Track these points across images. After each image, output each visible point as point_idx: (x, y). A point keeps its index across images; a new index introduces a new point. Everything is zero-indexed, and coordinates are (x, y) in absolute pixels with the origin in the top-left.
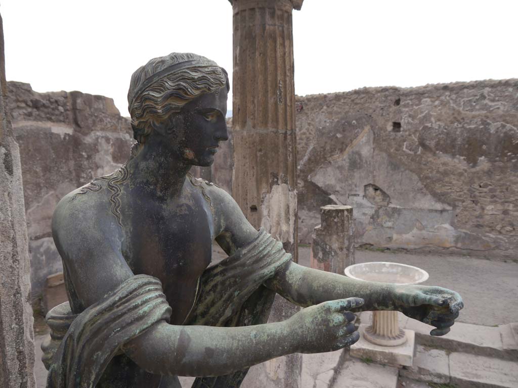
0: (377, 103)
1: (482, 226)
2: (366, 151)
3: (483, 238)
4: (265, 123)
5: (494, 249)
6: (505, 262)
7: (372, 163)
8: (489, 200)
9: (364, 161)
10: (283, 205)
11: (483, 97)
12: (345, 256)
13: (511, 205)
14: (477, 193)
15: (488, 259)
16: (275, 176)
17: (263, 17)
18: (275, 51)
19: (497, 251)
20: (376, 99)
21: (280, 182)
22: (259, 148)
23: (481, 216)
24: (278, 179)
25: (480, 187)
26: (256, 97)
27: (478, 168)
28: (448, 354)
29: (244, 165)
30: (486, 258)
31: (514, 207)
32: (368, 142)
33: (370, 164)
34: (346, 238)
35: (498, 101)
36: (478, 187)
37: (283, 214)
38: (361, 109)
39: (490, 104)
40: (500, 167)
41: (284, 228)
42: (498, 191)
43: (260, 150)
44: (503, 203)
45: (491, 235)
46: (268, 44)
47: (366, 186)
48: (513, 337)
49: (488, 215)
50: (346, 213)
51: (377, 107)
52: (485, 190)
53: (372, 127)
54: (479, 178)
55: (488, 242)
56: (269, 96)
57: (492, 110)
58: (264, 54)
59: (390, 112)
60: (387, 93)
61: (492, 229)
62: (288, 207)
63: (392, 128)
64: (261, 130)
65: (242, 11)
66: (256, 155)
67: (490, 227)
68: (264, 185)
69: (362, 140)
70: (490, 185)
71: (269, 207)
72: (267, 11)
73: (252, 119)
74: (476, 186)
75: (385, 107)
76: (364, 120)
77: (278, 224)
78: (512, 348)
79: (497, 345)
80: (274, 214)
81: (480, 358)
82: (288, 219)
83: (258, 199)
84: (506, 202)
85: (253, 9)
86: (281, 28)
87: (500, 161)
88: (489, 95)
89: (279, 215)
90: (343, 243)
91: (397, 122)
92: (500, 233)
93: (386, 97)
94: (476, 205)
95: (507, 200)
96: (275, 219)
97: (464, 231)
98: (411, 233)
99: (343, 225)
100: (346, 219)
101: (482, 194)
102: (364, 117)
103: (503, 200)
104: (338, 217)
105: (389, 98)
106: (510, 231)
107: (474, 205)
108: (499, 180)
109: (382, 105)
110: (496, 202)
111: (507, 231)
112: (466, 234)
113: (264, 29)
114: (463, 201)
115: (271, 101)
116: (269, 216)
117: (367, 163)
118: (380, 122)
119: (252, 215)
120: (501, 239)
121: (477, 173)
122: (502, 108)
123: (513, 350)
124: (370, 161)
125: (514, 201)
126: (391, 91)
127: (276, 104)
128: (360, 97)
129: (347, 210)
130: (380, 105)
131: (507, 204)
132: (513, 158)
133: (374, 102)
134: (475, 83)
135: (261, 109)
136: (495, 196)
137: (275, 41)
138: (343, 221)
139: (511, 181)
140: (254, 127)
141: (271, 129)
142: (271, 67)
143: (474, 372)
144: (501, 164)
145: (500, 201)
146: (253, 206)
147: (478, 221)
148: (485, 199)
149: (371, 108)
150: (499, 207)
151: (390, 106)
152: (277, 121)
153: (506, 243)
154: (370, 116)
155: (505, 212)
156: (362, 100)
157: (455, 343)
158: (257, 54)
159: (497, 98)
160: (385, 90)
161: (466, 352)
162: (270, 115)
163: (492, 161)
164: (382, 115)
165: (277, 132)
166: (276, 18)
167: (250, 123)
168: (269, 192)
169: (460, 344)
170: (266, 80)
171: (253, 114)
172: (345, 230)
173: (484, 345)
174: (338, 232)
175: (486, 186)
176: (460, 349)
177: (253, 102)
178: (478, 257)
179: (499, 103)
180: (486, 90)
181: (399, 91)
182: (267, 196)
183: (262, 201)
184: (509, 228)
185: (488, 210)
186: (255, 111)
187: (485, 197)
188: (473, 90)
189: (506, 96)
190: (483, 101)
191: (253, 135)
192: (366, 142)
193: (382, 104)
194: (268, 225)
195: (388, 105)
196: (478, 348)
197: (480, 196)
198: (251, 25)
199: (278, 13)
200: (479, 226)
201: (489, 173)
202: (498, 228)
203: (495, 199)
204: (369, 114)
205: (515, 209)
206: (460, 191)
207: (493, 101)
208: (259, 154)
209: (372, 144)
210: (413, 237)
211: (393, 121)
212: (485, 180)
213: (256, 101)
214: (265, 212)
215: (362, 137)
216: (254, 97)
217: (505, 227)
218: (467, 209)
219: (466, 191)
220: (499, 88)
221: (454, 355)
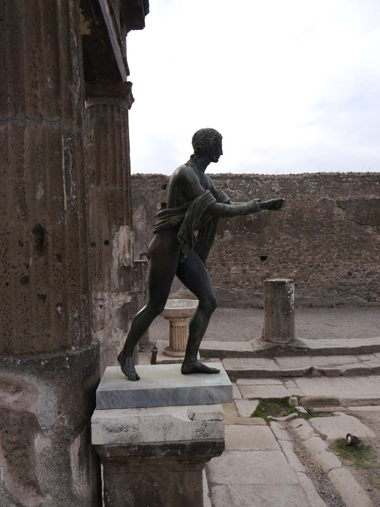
0: (148, 187)
1: (229, 283)
2: (140, 225)
3: (230, 292)
4: (114, 183)
5: (238, 299)
6: (246, 308)
7: (146, 236)
8: (233, 263)
9: (139, 234)
10: (126, 240)
11: (226, 186)
12: (143, 298)
13: (248, 266)
14: (224, 258)
15: (235, 308)
16: (121, 219)
17: (112, 111)
18: (121, 135)
19: (240, 301)
20: (148, 184)
21: (124, 224)
22: (110, 200)
23: (228, 275)
24: (123, 222)
25: (227, 253)
26: (108, 165)
27: (224, 239)
28: (221, 360)
29: (99, 212)
30: (233, 307)
31: (249, 267)
32: (142, 218)
33: (144, 237)
34: (143, 284)
35: (236, 189)
36: (225, 254)
37: (127, 247)
38: (136, 191)
39: (231, 191)
40: (239, 238)
41: (128, 256)
42: (239, 255)
43: (111, 202)
44: (242, 265)
45: (236, 290)
46: (116, 130)
47: (141, 255)
48: (260, 343)
49: (233, 274)
50: (143, 264)
51: (149, 190)
52: (230, 255)
53: (145, 206)
54: (226, 247)
55: (234, 295)
56: (117, 164)
57: (232, 196)
58: (113, 136)
59: (159, 194)
60: (156, 179)
61: (236, 285)
62: (130, 242)
63: (160, 207)
64: (111, 188)
65: (91, 107)
66: (108, 205)
67: (235, 283)
68: (114, 226)
69: (137, 217)
70: (233, 251)
71: (118, 241)
72: (115, 108)
73: (105, 180)
74: (224, 252)
75: (155, 190)
76: (138, 200)
77: (124, 253)
78: (260, 349)
79: (251, 350)
80: (121, 246)
81: (241, 359)
82: (129, 250)
83: (110, 236)
84: (244, 264)
85: (105, 105)
86: (123, 120)
87: (239, 233)
88: (230, 185)
89: (124, 247)
90: (142, 288)
91: (164, 202)
92: (241, 287)
93: (155, 182)
94: (225, 267)
95: (244, 262)
96: (122, 249)
97: (217, 287)
98: (178, 292)
99: (141, 273)
100: (143, 269)
101: (227, 259)
102: (139, 198)
103: (242, 263)
104: (138, 268)
105: (158, 183)
106: (248, 286)
107: (223, 267)
108: (239, 248)
109: (152, 189)
110: (237, 263)
111: (246, 285)
112: (218, 289)
113: (113, 119)
114: (216, 265)
115: (118, 168)
116: (118, 247)
117: (141, 236)
118: (152, 202)
119: (106, 247)
120: (243, 292)
121: (224, 242)
122: (238, 194)
123: (260, 351)
124: (144, 234)
125: (249, 263)
126: (159, 178)
127: (121, 170)
128: (135, 181)
129: (144, 262)
130: (150, 189)
131: (245, 265)
132: (247, 231)
133: (146, 186)
134: (220, 176)
135: (111, 173)
136: (237, 260)
137: (120, 128)
138: (141, 271)
139: (247, 248)
140: (106, 185)
141: (118, 187)
142: (118, 146)
143: (239, 366)
144: (240, 236)
145: (240, 263)
146: (106, 241)
147: (226, 279)
148: (230, 262)
149: (144, 191)
150: (240, 268)
151: (159, 190)
152: (122, 183)
153: (246, 294)
154: (143, 197)
155: (244, 271)
156: (137, 184)
157: (225, 352)
158: (109, 135)
159: (235, 187)
160: (154, 177)
161: (233, 357)
162: (118, 178)
163: (233, 233)
164: (153, 197)
165: (122, 189)
166: (120, 113)
167: (103, 182)
168: (118, 230)
169: (228, 352)
170: (114, 154)
171: (105, 176)
172: (143, 278)
173: (243, 351)
174: (137, 280)
175: (230, 252)
176: (229, 356)
177: (106, 168)
178: (227, 307)
179: (237, 191)
180: (228, 181)
181: (166, 178)
182: (117, 233)
183: (113, 237)
184: (247, 283)
185: (233, 270)
186: (107, 174)
187: (230, 261)
188: (219, 181)
189: (241, 186)
190: (226, 189)
191: (105, 191)
192: (141, 219)
193: (152, 187)
194: (118, 254)
195: (157, 189)
196: (239, 352)
197: (227, 260)
198: (104, 116)
199: (122, 110)
200: (227, 283)
201: (232, 242)
202: (240, 283)
203: (237, 262)
204: (142, 196)
205: (250, 268)
206: (213, 257)
207: (233, 189)
208: (110, 204)
209: (145, 220)
210: (180, 295)
211: (161, 202)
212: (230, 248)
213: (108, 168)
214: (115, 245)
215: (137, 215)
216: (106, 165)
217: (245, 282)
218: (218, 270)
219: (217, 257)
220: (236, 180)
221: (225, 360)
